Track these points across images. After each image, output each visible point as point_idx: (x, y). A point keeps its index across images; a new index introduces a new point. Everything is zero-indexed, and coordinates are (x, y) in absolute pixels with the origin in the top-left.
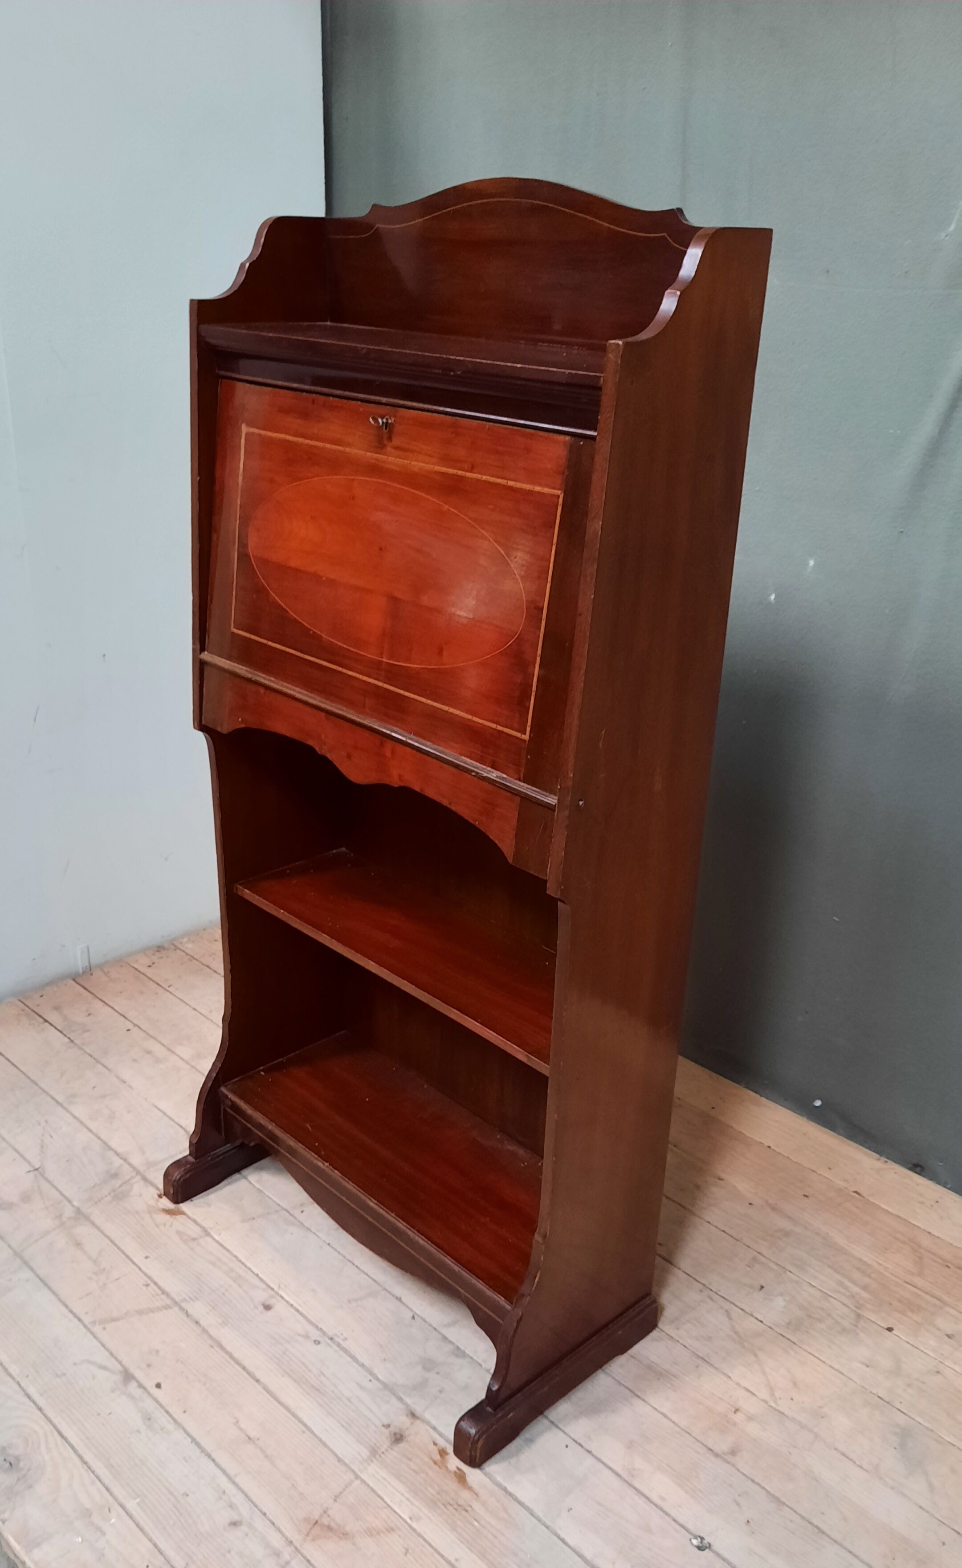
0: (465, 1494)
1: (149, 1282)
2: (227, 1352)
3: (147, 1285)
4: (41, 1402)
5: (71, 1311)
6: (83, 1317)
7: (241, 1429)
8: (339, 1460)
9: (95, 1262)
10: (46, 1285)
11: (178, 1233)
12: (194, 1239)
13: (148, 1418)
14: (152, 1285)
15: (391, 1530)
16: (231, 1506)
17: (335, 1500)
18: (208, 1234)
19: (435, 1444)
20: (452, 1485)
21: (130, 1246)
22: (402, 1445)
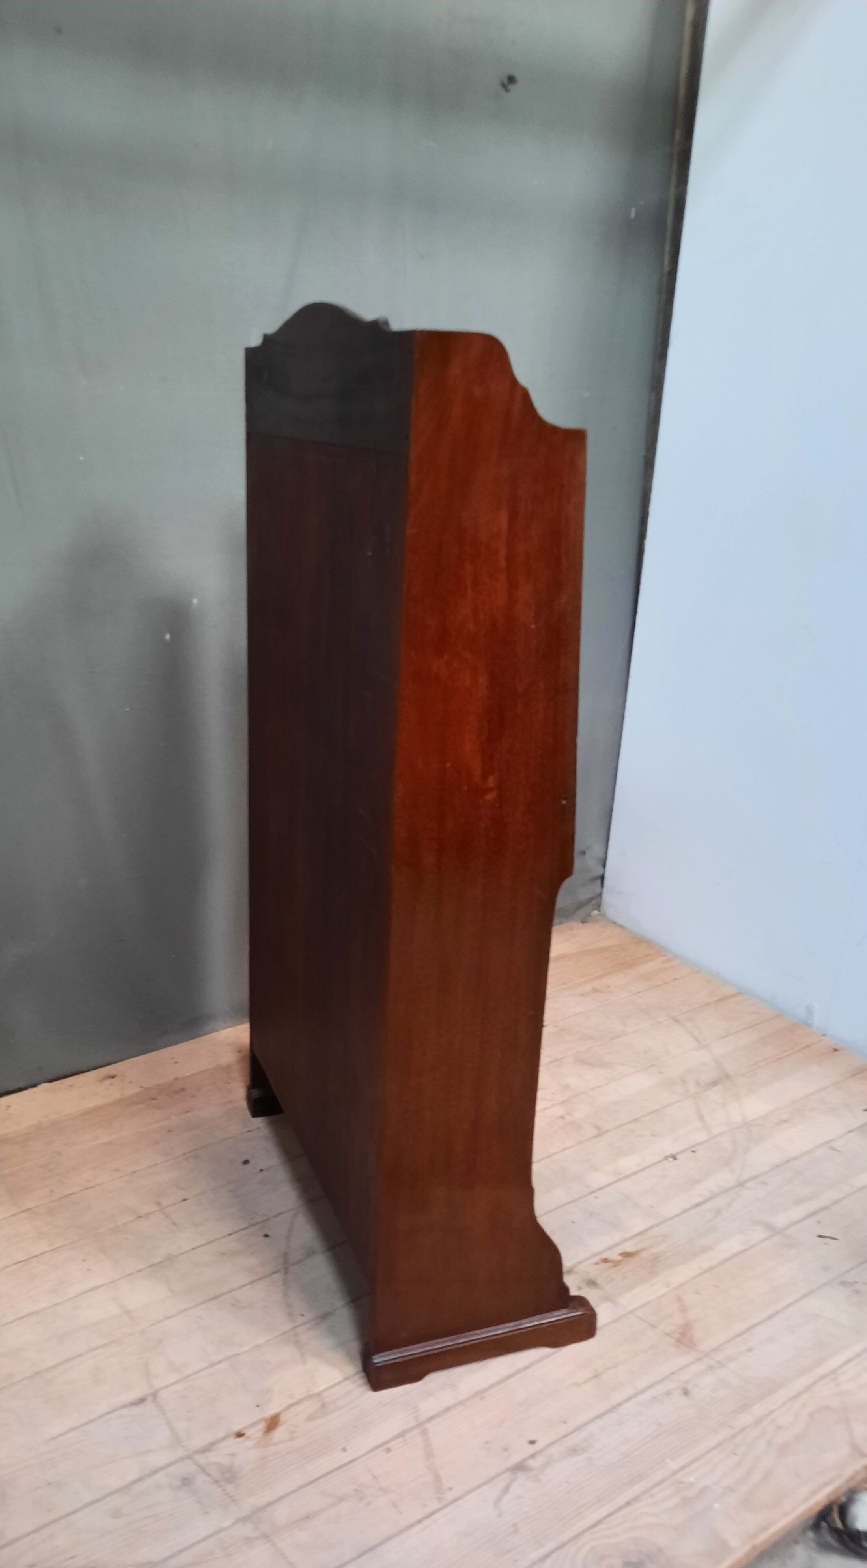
0: (644, 1254)
1: (384, 1448)
2: (492, 1386)
3: (389, 1450)
4: (552, 1545)
5: (420, 1521)
6: (427, 1511)
7: (586, 1382)
8: (615, 1321)
9: (342, 1499)
10: (372, 1548)
11: (311, 1418)
12: (324, 1406)
13: (574, 1451)
14: (389, 1445)
15: (679, 1299)
16: (668, 1393)
17: (656, 1327)
18: (319, 1394)
19: (597, 1264)
20: (634, 1261)
21: (324, 1464)
22: (599, 1281)
